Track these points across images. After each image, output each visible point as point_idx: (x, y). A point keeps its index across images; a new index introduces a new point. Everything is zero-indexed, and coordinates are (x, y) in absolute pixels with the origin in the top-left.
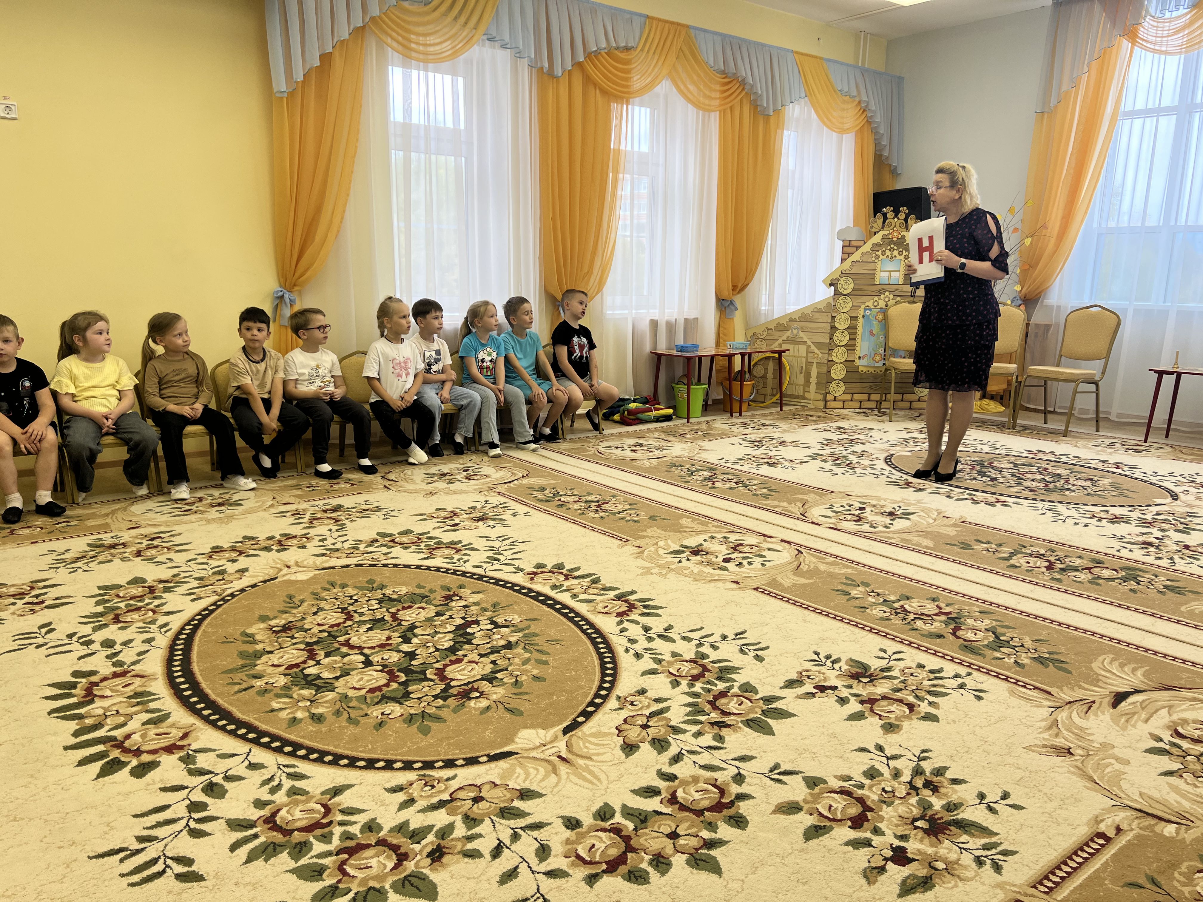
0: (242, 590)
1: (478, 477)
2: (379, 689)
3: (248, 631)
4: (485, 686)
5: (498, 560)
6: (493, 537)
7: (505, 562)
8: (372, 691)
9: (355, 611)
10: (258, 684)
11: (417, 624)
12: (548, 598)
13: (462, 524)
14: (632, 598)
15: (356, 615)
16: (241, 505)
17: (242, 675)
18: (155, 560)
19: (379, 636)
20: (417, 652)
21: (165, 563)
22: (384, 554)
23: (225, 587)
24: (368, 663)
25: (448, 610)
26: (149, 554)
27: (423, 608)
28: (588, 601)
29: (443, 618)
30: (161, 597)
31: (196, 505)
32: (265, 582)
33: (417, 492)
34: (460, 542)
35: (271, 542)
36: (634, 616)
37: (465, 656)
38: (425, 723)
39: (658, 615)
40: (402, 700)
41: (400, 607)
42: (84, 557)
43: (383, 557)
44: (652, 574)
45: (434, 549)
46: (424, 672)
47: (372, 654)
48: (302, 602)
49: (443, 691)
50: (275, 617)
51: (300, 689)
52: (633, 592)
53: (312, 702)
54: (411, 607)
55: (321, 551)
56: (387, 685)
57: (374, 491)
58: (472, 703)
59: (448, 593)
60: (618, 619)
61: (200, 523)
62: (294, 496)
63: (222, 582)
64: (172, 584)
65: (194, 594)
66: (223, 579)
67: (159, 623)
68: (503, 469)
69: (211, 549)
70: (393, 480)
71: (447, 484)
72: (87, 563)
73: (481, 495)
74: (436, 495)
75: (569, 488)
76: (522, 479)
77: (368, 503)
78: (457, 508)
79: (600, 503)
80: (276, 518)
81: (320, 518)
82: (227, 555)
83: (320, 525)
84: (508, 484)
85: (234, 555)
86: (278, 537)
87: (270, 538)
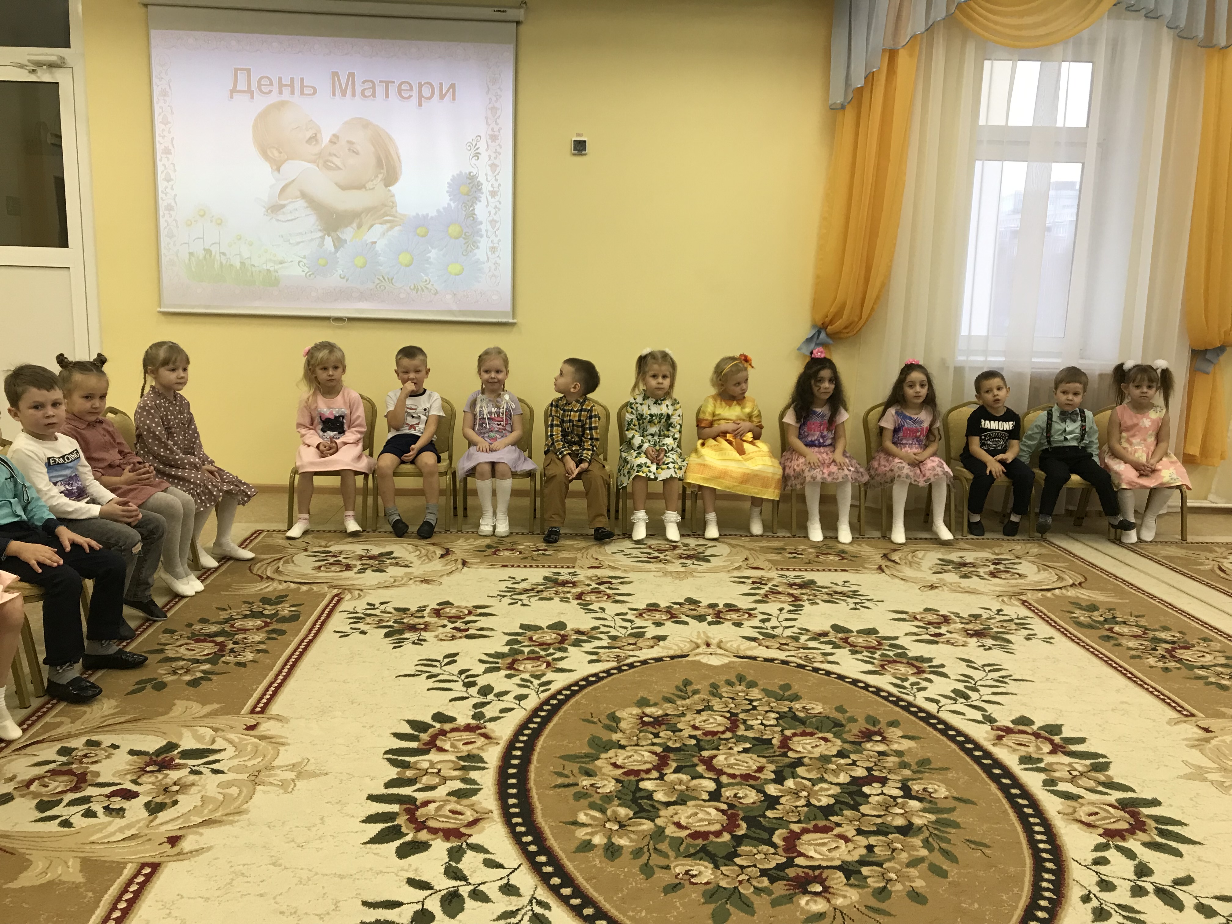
0: (644, 662)
1: (1008, 575)
2: (705, 835)
3: (618, 714)
4: (837, 879)
5: (967, 697)
6: (979, 662)
7: (974, 703)
8: (696, 835)
9: (745, 721)
10: (584, 783)
11: (806, 760)
12: (1007, 773)
13: (949, 635)
14: (1146, 811)
15: (742, 727)
16: (709, 561)
17: (575, 767)
18: (589, 607)
19: (751, 762)
20: (782, 800)
21: (595, 612)
22: (825, 654)
23: (631, 653)
24: (715, 796)
25: (855, 752)
26: (588, 599)
27: (826, 740)
28: (1067, 796)
29: (842, 761)
30: (565, 650)
31: (666, 553)
32: (672, 657)
33: (914, 581)
34: (930, 660)
35: (710, 611)
36: (1133, 844)
37: (838, 825)
38: (728, 906)
39: (1178, 854)
40: (721, 861)
41: (799, 731)
42: (533, 589)
43: (820, 658)
44: (1205, 780)
45: (890, 662)
46: (772, 832)
47: (729, 785)
48: (696, 692)
49: (780, 867)
50: (655, 705)
51: (619, 805)
52: (1155, 803)
53: (622, 826)
54: (811, 734)
55: (753, 633)
56: (718, 834)
57: (864, 571)
58: (803, 901)
59: (872, 728)
60: (1103, 840)
61: (655, 574)
62: (769, 561)
63: (632, 647)
64: (585, 638)
65: (596, 654)
66: (635, 644)
67: (544, 679)
68: (1050, 570)
69: (647, 605)
70: (894, 561)
71: (961, 577)
72: (531, 596)
73: (998, 601)
74: (936, 590)
75: (1137, 614)
76: (1069, 588)
77: (846, 584)
78: (953, 613)
79: (1176, 646)
80: (734, 582)
81: (779, 593)
82: (658, 616)
83: (774, 601)
84: (1043, 593)
85: (664, 618)
86: (721, 606)
87: (712, 606)
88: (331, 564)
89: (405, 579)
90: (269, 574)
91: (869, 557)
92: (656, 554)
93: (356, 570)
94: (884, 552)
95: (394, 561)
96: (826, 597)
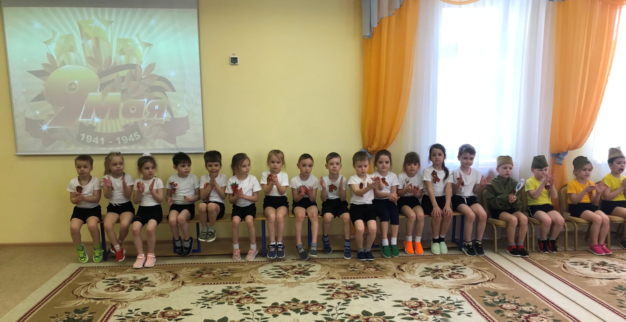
1: (457, 276)
13: (420, 314)
16: (309, 275)
18: (242, 307)
21: (245, 310)
26: (242, 302)
31: (289, 271)
33: (410, 282)
35: (303, 306)
42: (215, 298)
55: (322, 318)
57: (386, 277)
61: (280, 284)
62: (339, 273)
68: (479, 272)
69: (272, 304)
70: (402, 270)
71: (434, 278)
72: (214, 302)
73: (449, 292)
74: (419, 287)
75: (516, 296)
76: (486, 283)
77: (375, 286)
78: (425, 300)
79: (531, 315)
80: (319, 288)
81: (340, 293)
82: (276, 311)
83: (337, 298)
84: (473, 286)
85: (279, 311)
86: (309, 302)
87: (305, 303)
88: (115, 287)
89: (151, 294)
90: (82, 294)
91: (390, 268)
92: (284, 272)
93: (127, 290)
94: (398, 265)
95: (147, 283)
96: (363, 294)
